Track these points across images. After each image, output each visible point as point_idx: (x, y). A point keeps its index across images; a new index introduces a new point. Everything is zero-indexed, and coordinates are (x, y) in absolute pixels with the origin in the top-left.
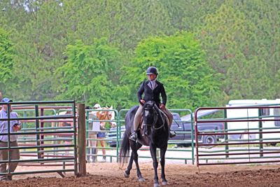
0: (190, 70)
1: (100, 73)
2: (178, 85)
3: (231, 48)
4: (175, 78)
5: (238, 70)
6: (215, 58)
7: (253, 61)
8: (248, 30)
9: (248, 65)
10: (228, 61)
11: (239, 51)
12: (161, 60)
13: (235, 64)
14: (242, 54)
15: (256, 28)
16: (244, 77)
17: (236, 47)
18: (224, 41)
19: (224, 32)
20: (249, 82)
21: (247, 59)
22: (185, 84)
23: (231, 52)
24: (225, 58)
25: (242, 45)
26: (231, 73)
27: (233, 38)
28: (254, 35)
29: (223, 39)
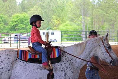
0: (25, 22)
1: (2, 23)
2: (22, 27)
4: (21, 25)
8: (42, 12)
12: (18, 20)
15: (44, 12)
19: (35, 12)
22: (24, 26)
28: (43, 13)
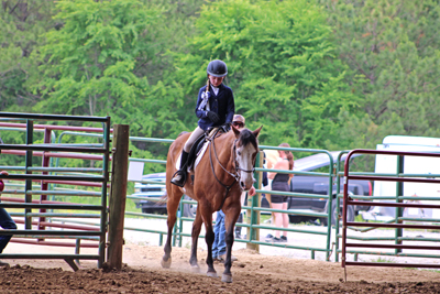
3: (391, 31)
5: (402, 74)
6: (355, 47)
7: (431, 60)
9: (423, 66)
10: (382, 56)
11: (407, 38)
13: (397, 61)
14: (412, 44)
16: (412, 90)
17: (400, 29)
18: (377, 16)
20: (421, 100)
21: (421, 55)
23: (390, 37)
24: (376, 50)
25: (411, 26)
26: (386, 79)
27: (394, 12)
28: (438, 8)
29: (374, 12)
